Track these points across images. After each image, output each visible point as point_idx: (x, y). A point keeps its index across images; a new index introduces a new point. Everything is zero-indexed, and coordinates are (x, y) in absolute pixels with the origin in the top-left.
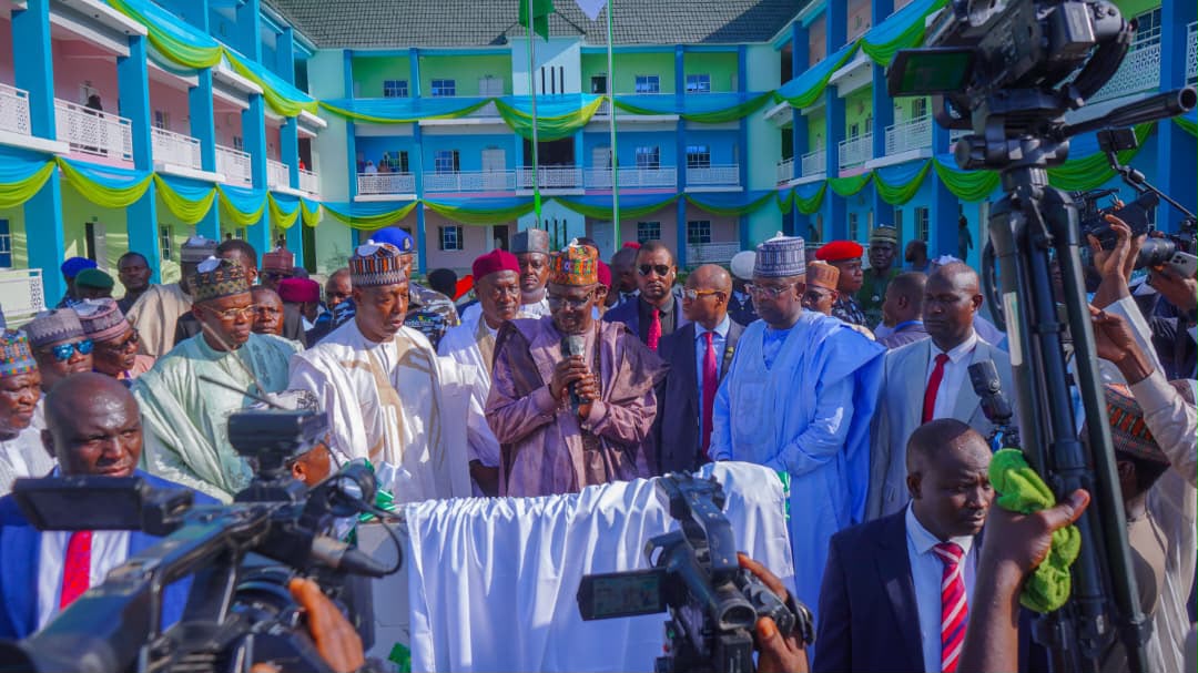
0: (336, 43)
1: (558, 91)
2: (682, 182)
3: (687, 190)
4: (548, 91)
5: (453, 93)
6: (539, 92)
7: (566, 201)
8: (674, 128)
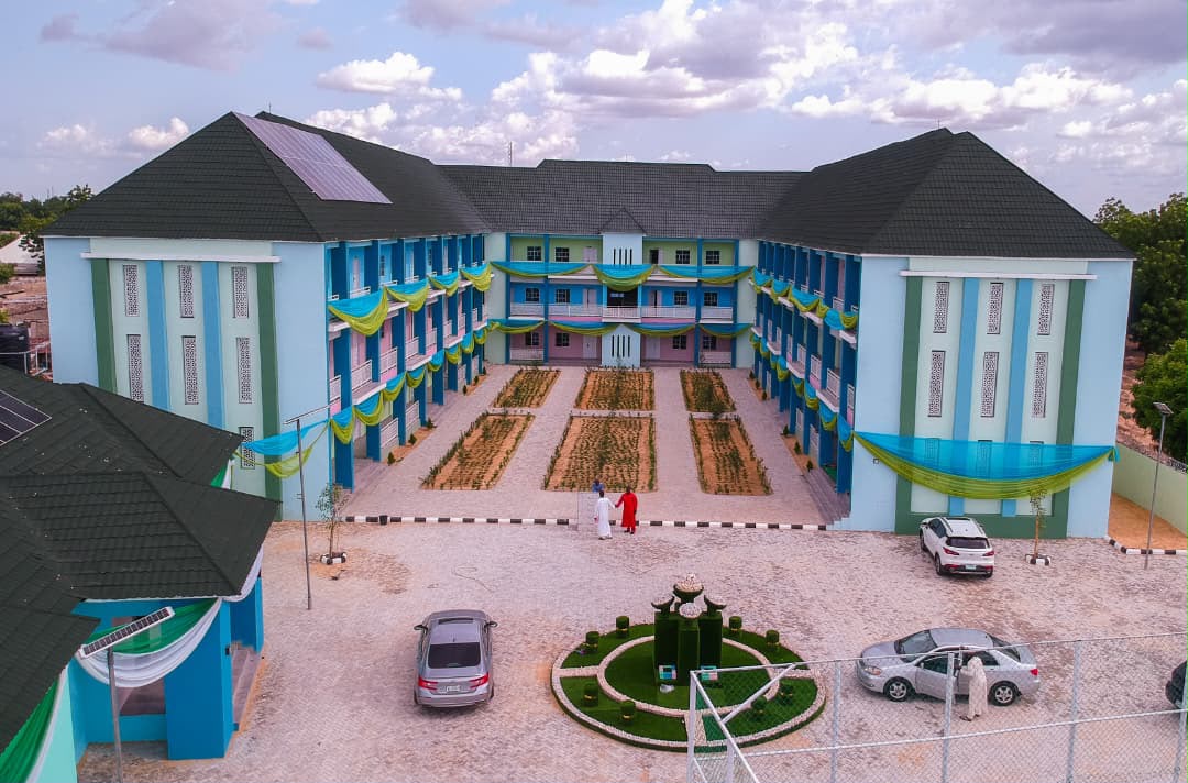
0: (500, 230)
1: (628, 263)
2: (698, 317)
3: (701, 322)
4: (623, 263)
5: (567, 260)
6: (617, 263)
7: (632, 326)
8: (695, 285)
